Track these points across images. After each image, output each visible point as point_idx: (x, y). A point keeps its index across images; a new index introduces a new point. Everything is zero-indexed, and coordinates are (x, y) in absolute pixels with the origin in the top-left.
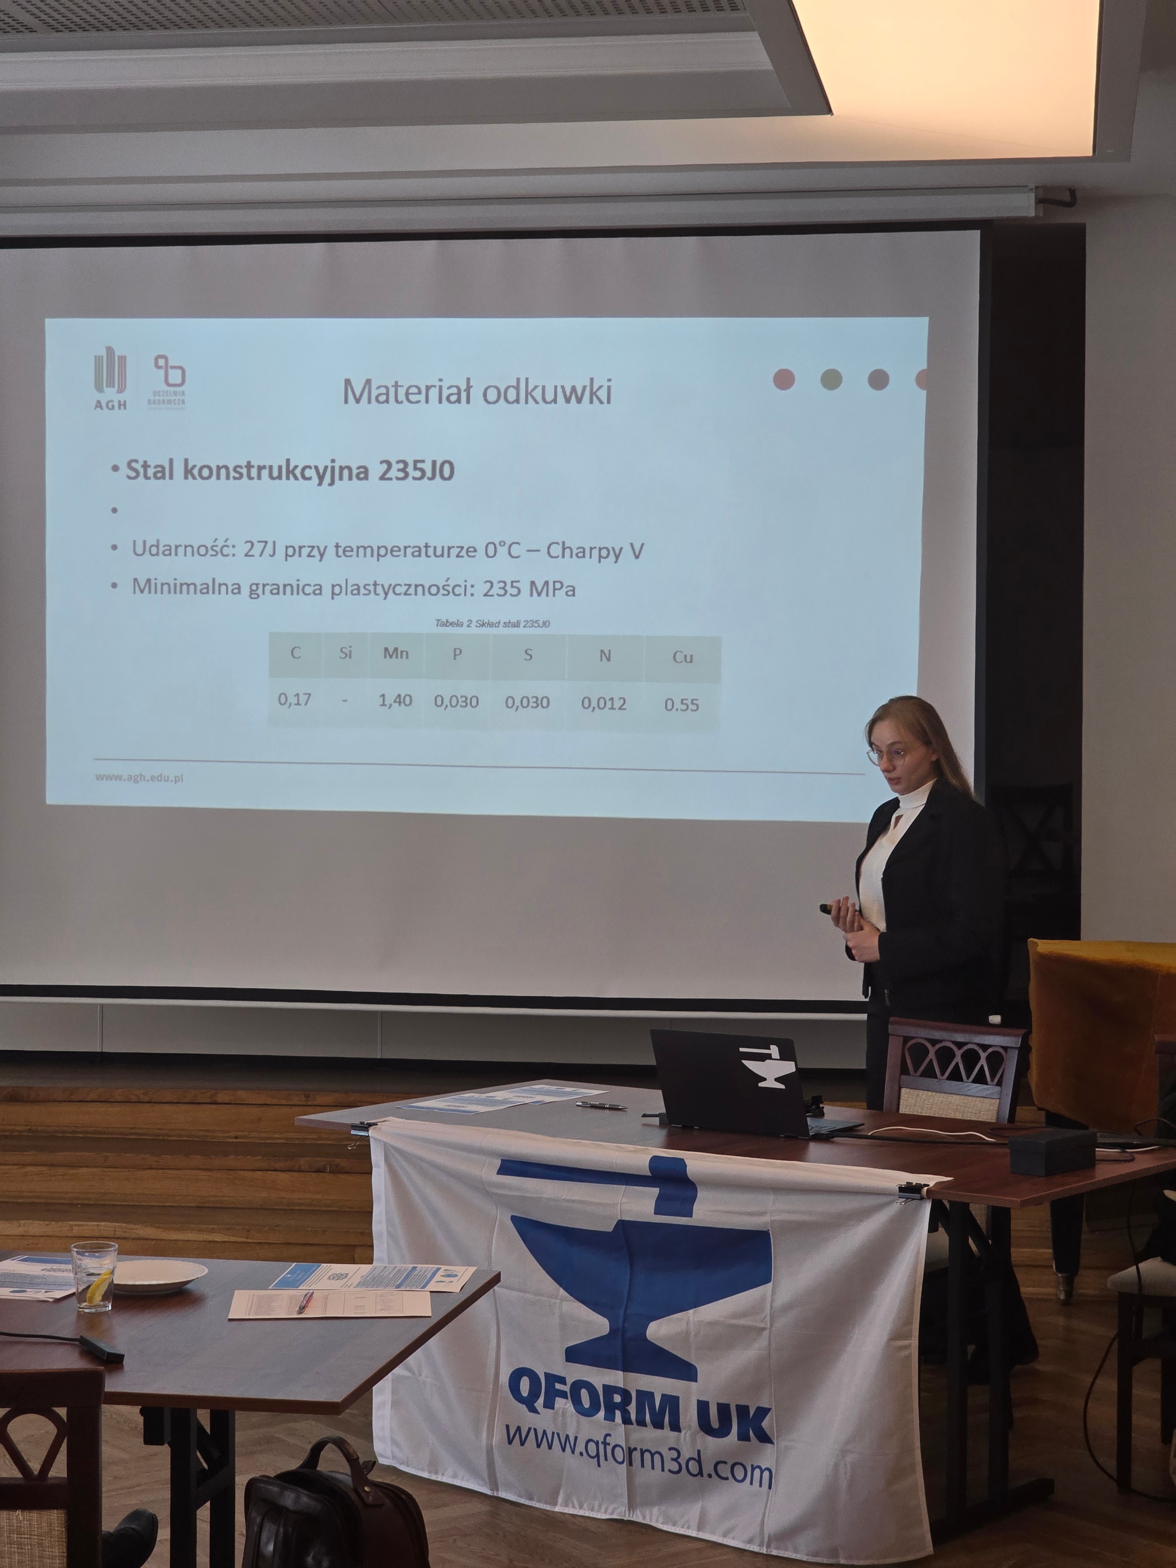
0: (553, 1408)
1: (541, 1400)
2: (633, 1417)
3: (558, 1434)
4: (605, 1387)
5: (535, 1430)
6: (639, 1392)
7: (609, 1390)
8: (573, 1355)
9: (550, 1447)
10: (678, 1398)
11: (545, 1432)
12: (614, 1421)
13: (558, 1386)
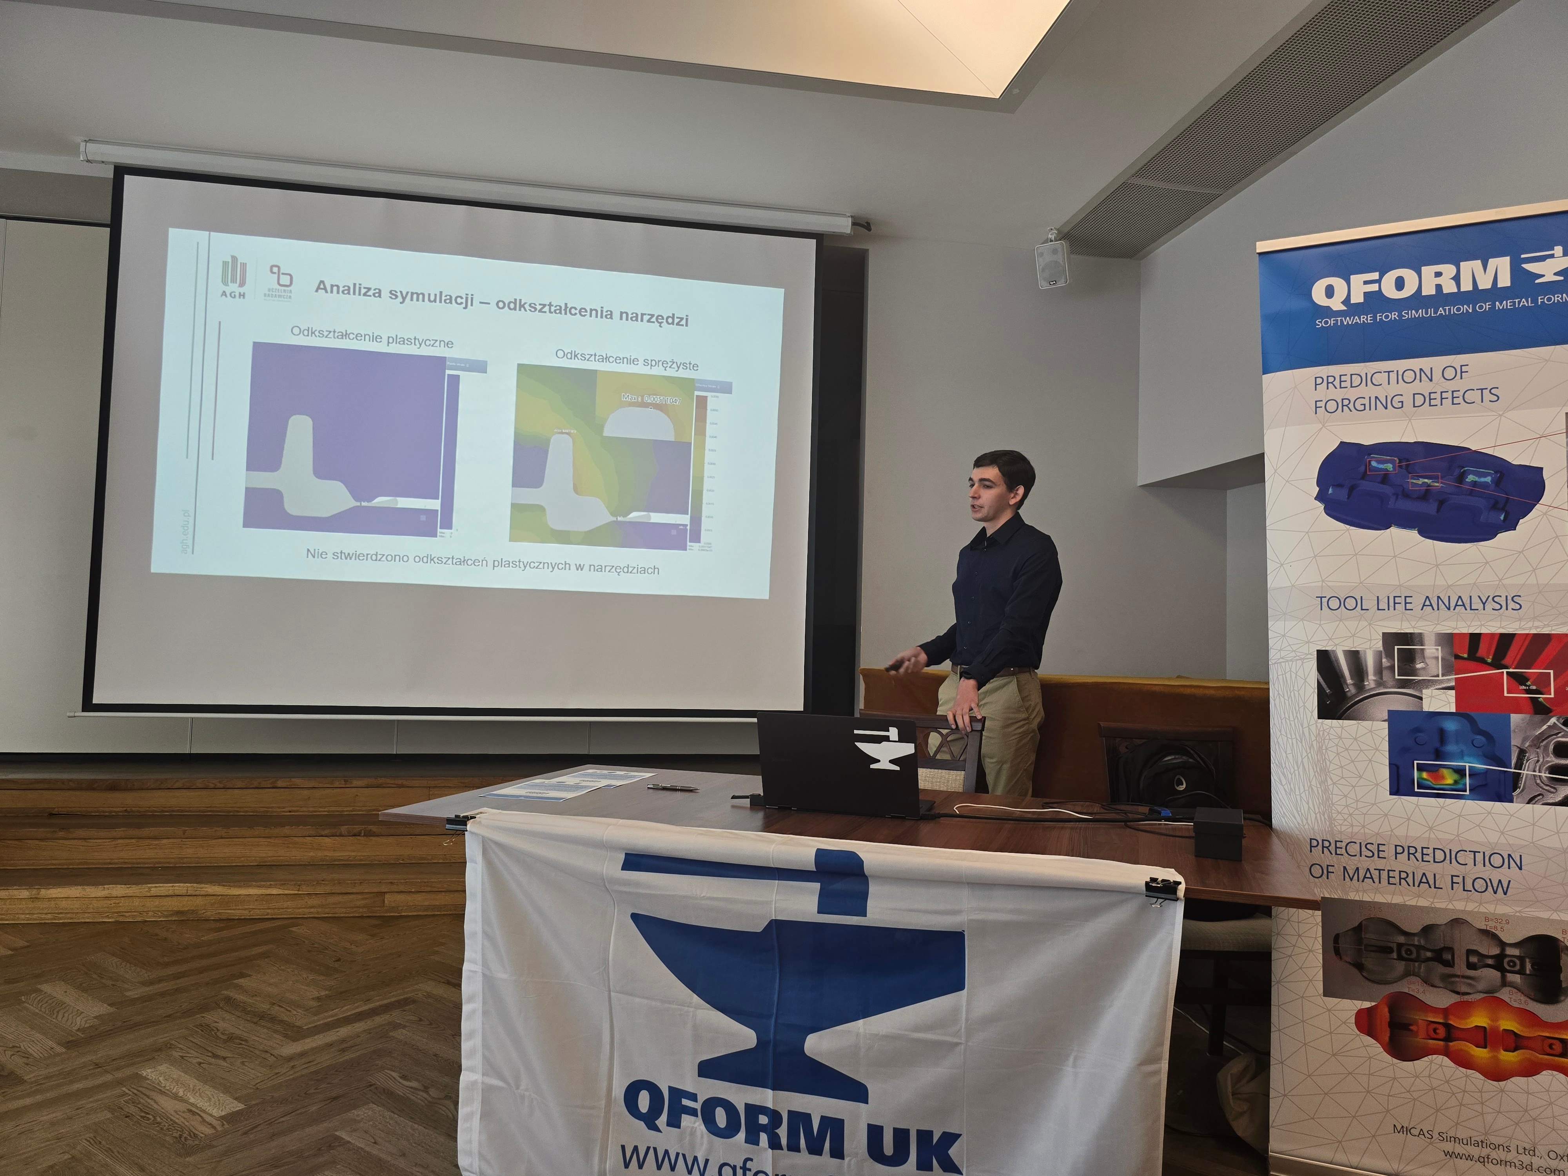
0: (679, 1127)
1: (664, 1118)
2: (784, 1141)
3: (684, 1155)
4: (747, 1106)
5: (655, 1149)
6: (790, 1113)
7: (753, 1110)
8: (707, 1069)
9: (673, 1168)
10: (842, 1121)
11: (666, 1152)
12: (758, 1145)
13: (685, 1102)
